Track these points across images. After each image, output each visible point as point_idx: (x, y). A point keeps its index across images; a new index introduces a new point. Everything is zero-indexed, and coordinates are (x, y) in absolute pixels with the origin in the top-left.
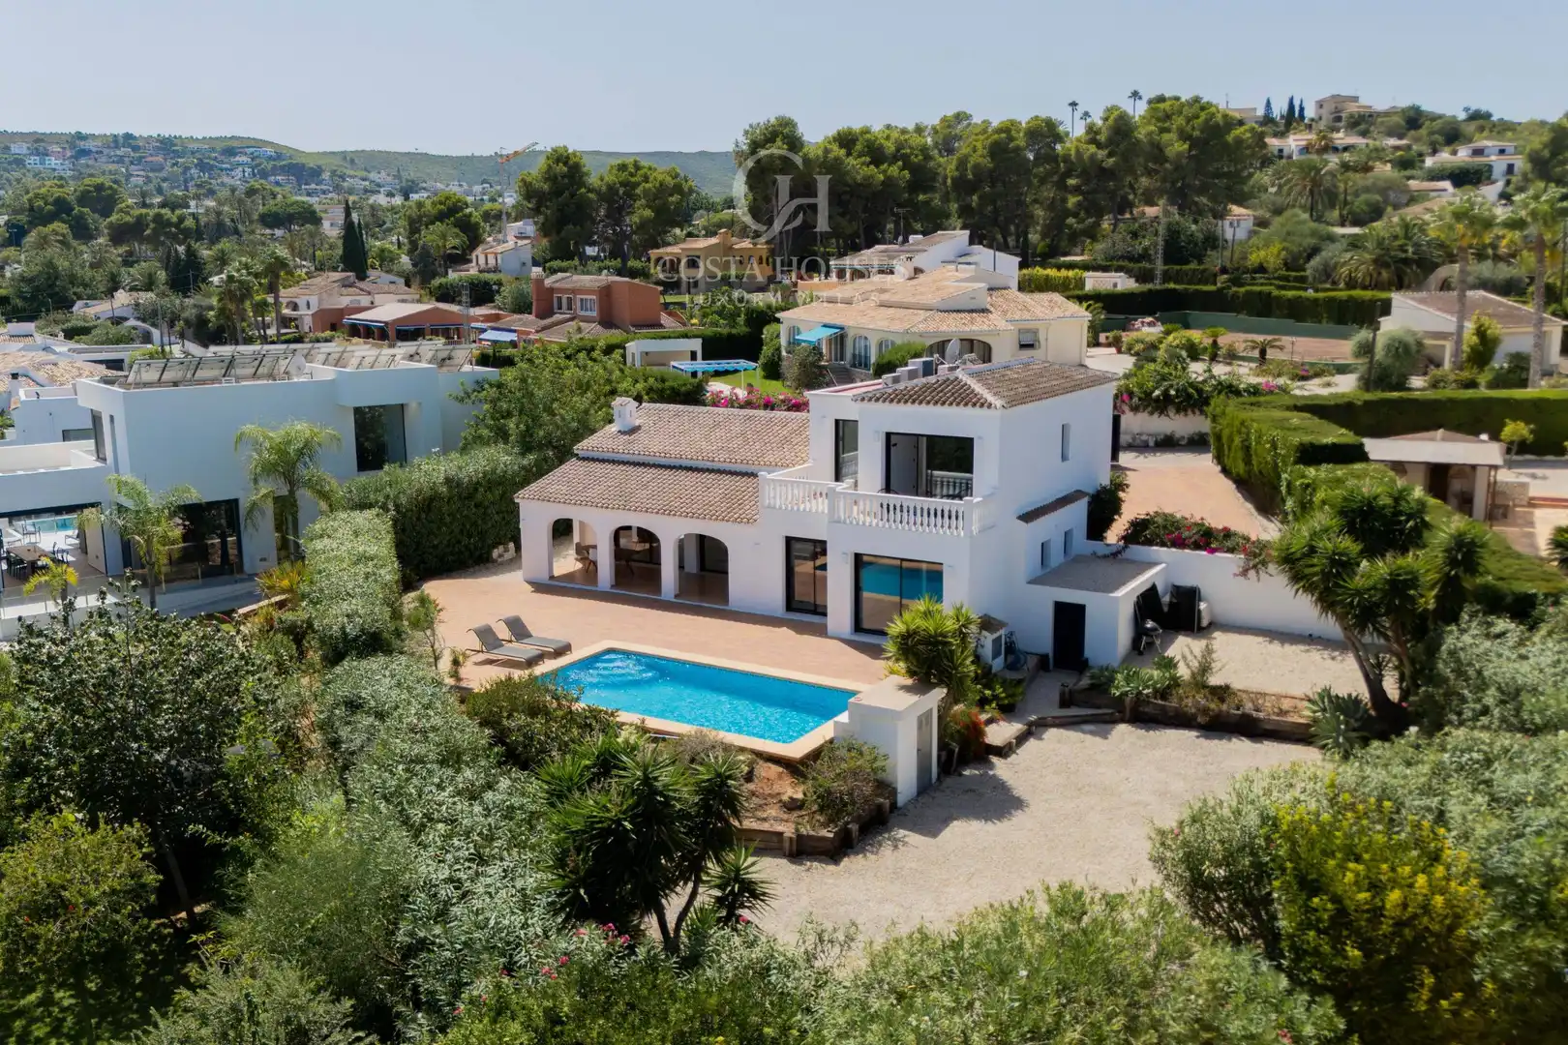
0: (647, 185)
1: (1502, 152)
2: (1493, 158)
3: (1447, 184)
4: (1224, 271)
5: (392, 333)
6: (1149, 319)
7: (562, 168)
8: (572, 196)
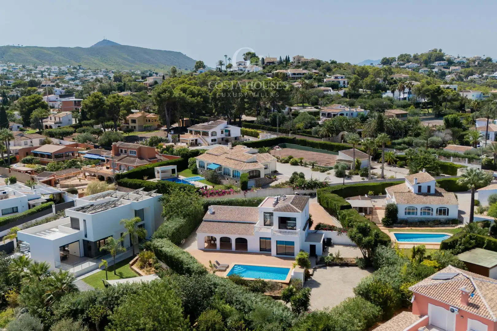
0: (124, 103)
1: (342, 78)
2: (340, 79)
3: (330, 88)
4: (291, 130)
5: (53, 156)
6: (277, 146)
7: (97, 99)
8: (102, 107)
